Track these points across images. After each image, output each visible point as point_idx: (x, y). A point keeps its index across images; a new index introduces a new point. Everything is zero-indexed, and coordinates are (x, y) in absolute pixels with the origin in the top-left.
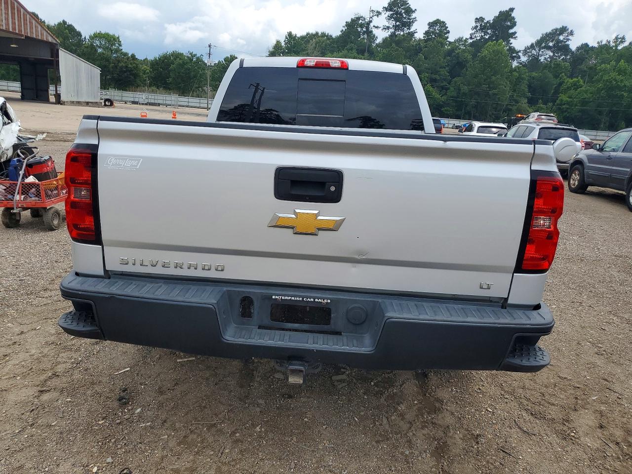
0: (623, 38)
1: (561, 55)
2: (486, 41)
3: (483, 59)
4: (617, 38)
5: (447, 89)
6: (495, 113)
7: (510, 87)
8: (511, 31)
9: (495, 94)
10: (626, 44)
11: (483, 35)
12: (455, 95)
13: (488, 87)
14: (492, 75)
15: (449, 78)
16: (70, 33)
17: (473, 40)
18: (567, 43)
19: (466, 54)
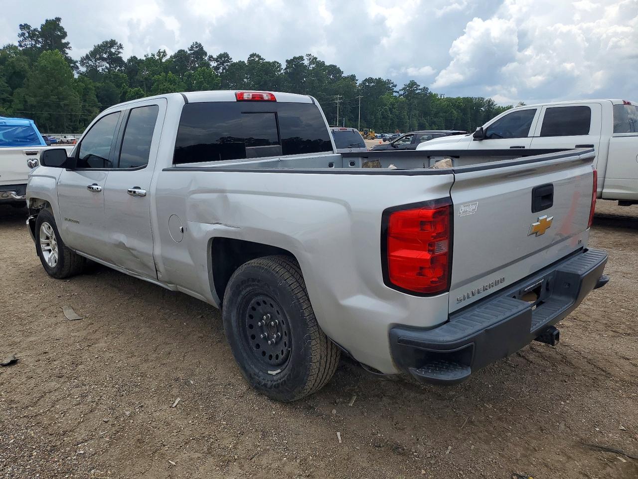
0: (164, 52)
1: (117, 66)
2: (40, 50)
3: (43, 69)
4: (159, 52)
5: (11, 101)
6: (72, 124)
7: (80, 98)
8: (64, 41)
9: (67, 105)
10: (168, 57)
11: (34, 43)
12: (22, 107)
13: (58, 98)
14: (58, 86)
15: (9, 89)
17: (24, 48)
18: (119, 55)
19: (22, 64)
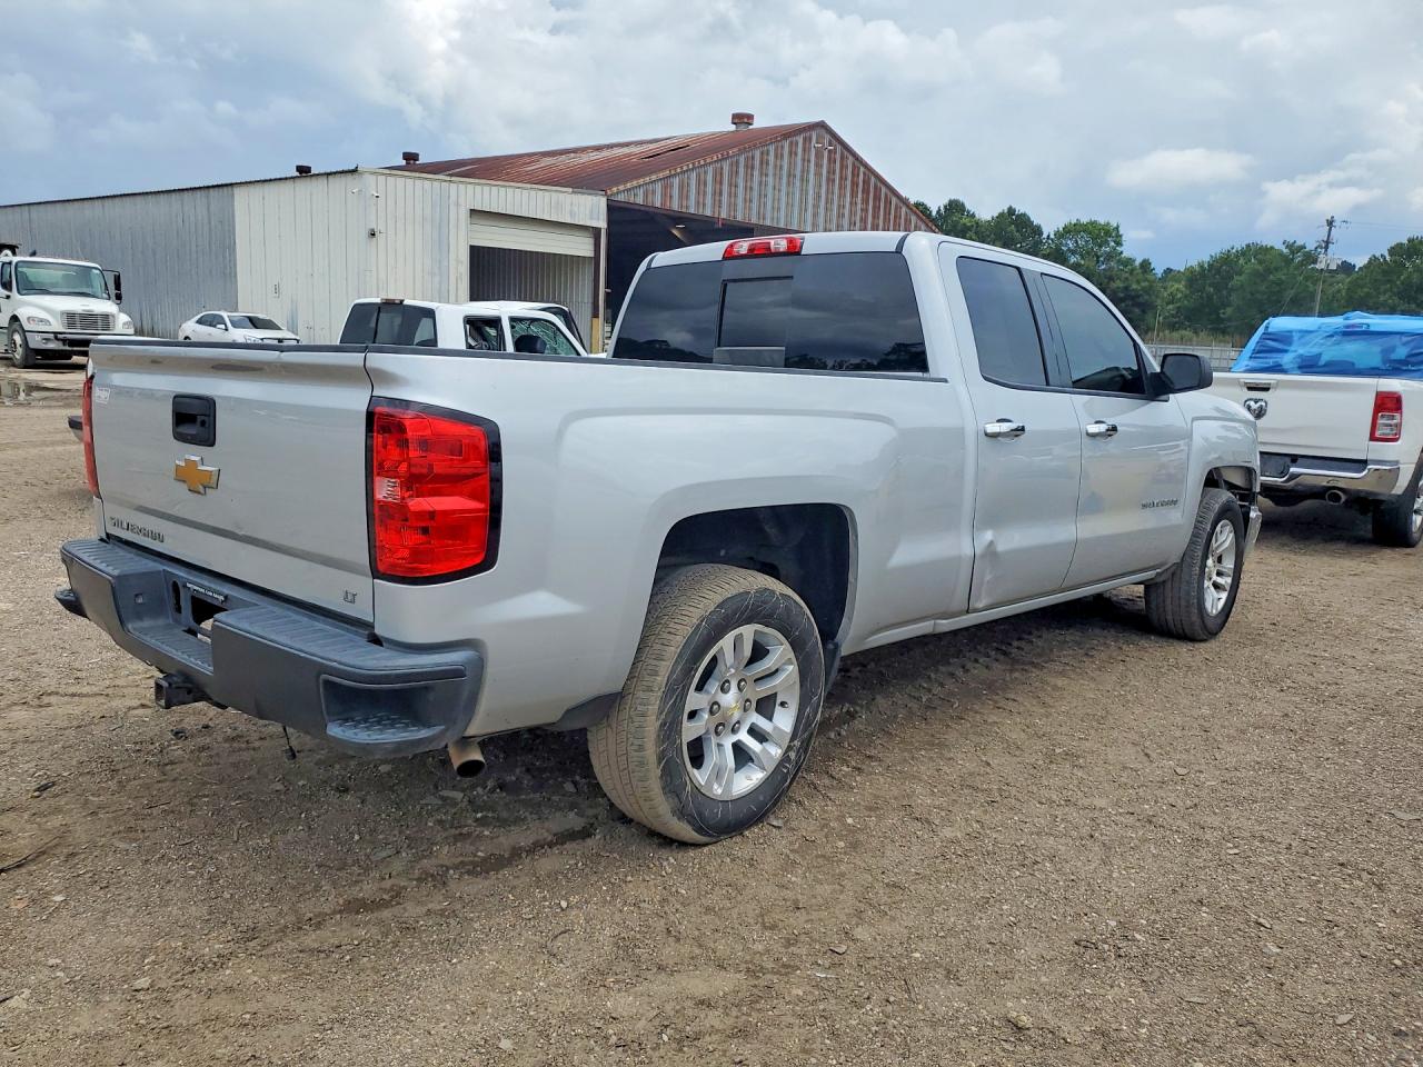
16: (1018, 231)
